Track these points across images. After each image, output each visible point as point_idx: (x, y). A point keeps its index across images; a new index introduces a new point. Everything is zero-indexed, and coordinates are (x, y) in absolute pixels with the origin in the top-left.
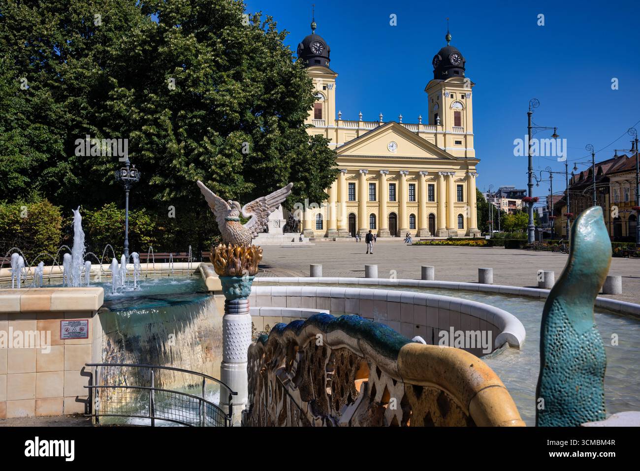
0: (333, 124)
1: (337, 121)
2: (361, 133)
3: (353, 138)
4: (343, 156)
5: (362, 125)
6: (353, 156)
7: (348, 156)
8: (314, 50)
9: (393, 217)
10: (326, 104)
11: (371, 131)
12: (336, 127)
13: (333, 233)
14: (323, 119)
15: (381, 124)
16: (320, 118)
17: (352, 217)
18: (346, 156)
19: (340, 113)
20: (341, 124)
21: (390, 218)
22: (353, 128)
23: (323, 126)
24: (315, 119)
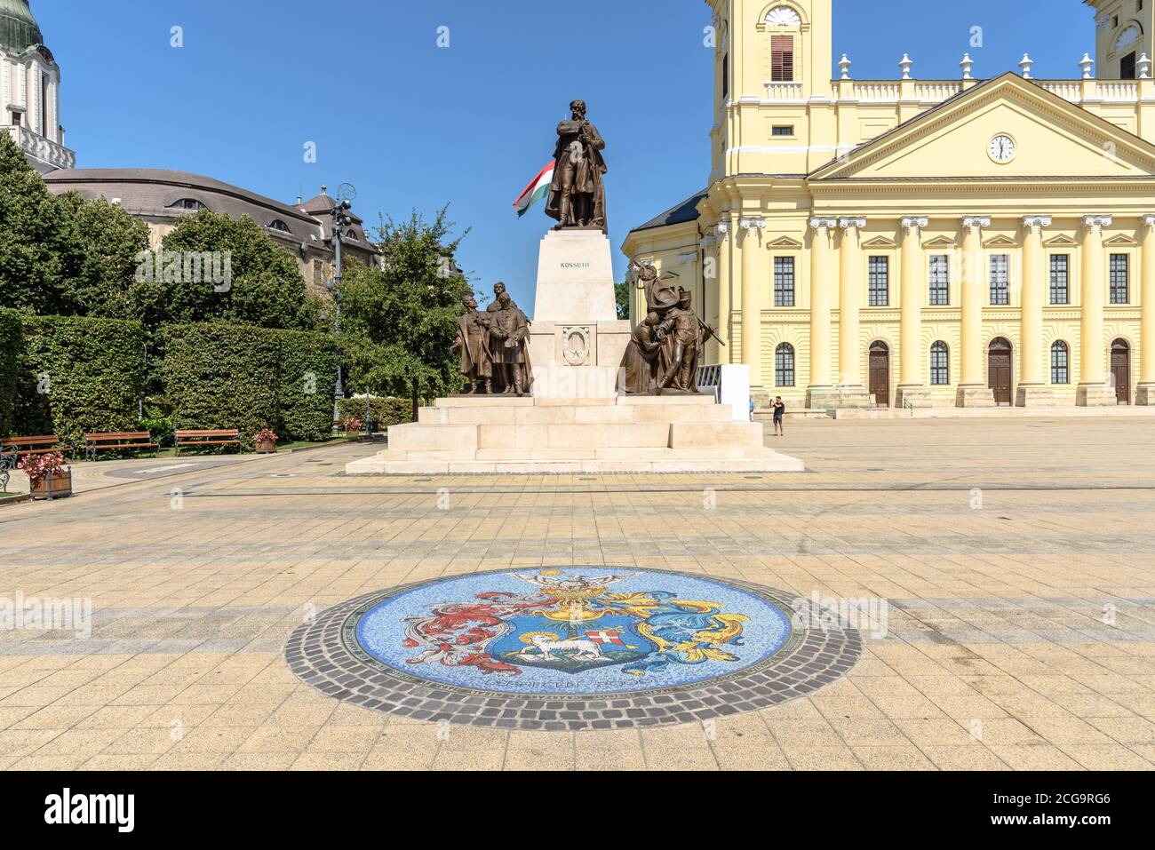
0: (825, 92)
1: (836, 81)
2: (908, 113)
3: (884, 130)
4: (855, 180)
5: (909, 91)
6: (884, 179)
7: (869, 180)
9: (1001, 350)
10: (807, 35)
11: (938, 107)
12: (834, 100)
13: (823, 396)
14: (796, 79)
15: (967, 86)
16: (789, 76)
17: (879, 352)
18: (862, 180)
19: (845, 60)
20: (848, 91)
21: (991, 353)
22: (884, 100)
23: (798, 100)
24: (773, 80)
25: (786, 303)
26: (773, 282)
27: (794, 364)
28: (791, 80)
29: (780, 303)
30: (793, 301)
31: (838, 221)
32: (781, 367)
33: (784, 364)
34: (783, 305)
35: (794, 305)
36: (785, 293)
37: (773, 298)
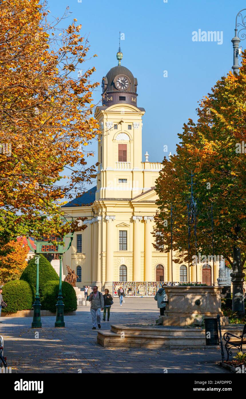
0: (139, 167)
1: (144, 163)
8: (118, 85)
10: (132, 144)
12: (141, 169)
14: (128, 161)
19: (147, 154)
20: (148, 166)
23: (128, 169)
24: (119, 161)
25: (124, 249)
26: (118, 240)
27: (127, 273)
28: (126, 161)
29: (122, 249)
30: (127, 248)
31: (143, 217)
32: (122, 275)
33: (123, 273)
34: (123, 250)
35: (127, 250)
36: (123, 245)
37: (118, 247)
